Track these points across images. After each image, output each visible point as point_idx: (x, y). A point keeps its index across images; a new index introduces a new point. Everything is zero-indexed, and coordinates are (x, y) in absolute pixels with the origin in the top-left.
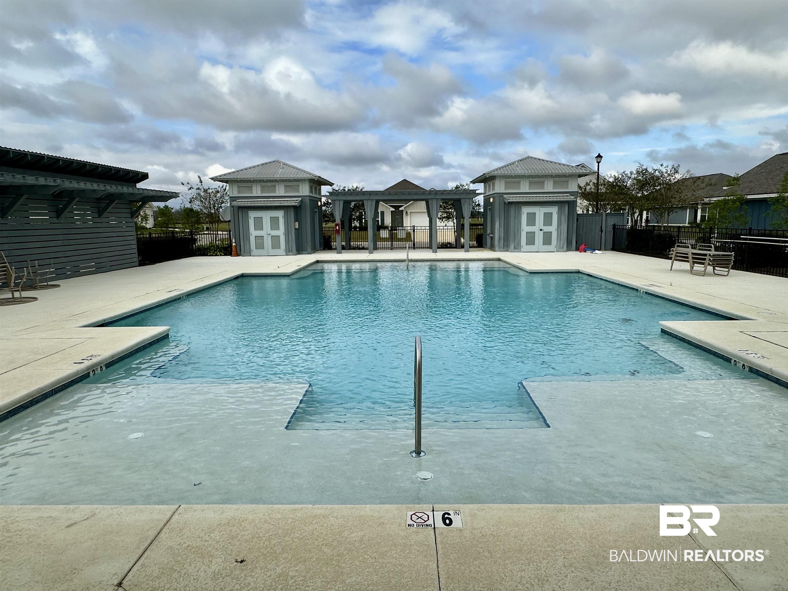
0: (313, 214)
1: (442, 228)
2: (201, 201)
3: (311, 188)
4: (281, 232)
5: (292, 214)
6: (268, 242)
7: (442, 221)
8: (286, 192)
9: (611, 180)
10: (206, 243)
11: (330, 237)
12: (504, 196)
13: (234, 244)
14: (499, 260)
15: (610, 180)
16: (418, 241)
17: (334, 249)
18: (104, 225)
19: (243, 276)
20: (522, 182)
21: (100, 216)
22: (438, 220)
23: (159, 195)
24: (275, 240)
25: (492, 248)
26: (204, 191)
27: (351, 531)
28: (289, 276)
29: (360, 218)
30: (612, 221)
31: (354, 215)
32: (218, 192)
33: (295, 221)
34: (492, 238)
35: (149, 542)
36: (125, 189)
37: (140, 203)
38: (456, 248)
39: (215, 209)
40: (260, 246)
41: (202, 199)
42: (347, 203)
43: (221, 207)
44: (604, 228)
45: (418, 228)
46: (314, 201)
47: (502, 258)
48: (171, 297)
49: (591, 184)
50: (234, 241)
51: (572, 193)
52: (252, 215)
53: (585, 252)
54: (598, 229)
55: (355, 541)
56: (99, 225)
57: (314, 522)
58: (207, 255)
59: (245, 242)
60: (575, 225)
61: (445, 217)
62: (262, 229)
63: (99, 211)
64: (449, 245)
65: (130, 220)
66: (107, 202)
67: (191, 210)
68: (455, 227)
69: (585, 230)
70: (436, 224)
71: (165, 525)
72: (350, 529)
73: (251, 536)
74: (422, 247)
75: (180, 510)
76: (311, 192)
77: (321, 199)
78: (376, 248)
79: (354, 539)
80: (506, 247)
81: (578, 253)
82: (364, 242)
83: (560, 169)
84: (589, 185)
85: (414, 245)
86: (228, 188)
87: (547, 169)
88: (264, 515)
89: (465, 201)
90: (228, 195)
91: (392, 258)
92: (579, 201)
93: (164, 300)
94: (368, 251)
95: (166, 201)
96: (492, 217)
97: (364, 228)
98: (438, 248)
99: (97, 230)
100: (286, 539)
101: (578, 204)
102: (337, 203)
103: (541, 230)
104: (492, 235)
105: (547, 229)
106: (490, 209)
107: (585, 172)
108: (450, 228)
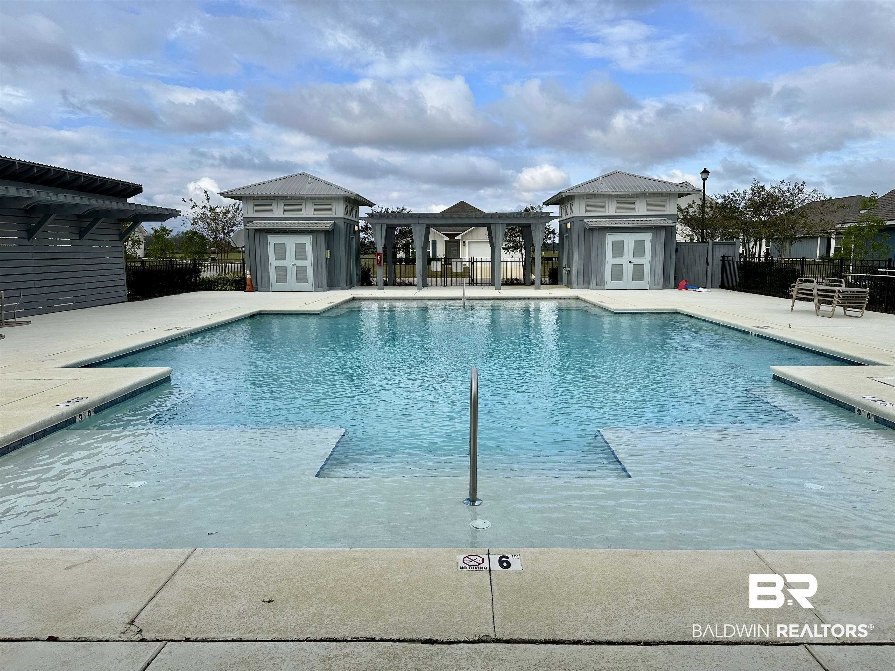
0: (349, 241)
1: (507, 260)
2: (207, 223)
3: (346, 208)
4: (308, 262)
5: (322, 239)
6: (292, 274)
7: (508, 251)
8: (315, 212)
9: (720, 201)
10: (212, 275)
11: (369, 270)
12: (585, 220)
13: (248, 276)
14: (577, 298)
15: (718, 202)
16: (478, 277)
17: (374, 285)
18: (85, 249)
19: (260, 314)
20: (607, 202)
21: (81, 238)
22: (502, 251)
23: (156, 212)
24: (301, 272)
25: (569, 285)
26: (210, 211)
27: (394, 573)
28: (318, 314)
29: (406, 247)
30: (720, 252)
31: (399, 243)
32: (228, 212)
33: (326, 249)
34: (569, 272)
35: (162, 583)
36: (114, 205)
37: (132, 223)
38: (524, 284)
39: (224, 233)
40: (282, 278)
41: (208, 220)
42: (390, 228)
43: (232, 231)
44: (710, 261)
45: (478, 260)
46: (350, 224)
47: (580, 296)
48: (171, 336)
49: (695, 205)
50: (248, 272)
51: (670, 217)
52: (273, 240)
53: (687, 290)
54: (703, 261)
55: (399, 583)
56: (79, 249)
57: (352, 564)
58: (214, 290)
59: (263, 273)
60: (674, 257)
61: (510, 247)
62: (285, 258)
63: (80, 231)
64: (515, 282)
65: (118, 243)
66: (91, 220)
67: (194, 233)
68: (524, 259)
69: (686, 263)
70: (500, 255)
71: (179, 568)
72: (394, 571)
73: (280, 578)
74: (483, 284)
75: (196, 553)
76: (346, 213)
77: (359, 222)
78: (425, 284)
79: (398, 581)
80: (586, 284)
81: (677, 291)
82: (411, 277)
83: (655, 186)
84: (692, 207)
85: (473, 280)
86: (241, 207)
87: (638, 186)
88: (294, 558)
89: (536, 226)
90: (242, 216)
91: (445, 296)
92: (679, 227)
93: (161, 340)
94: (416, 288)
95: (164, 221)
96: (569, 247)
97: (411, 261)
98: (502, 285)
99: (77, 255)
100: (320, 580)
101: (678, 231)
102: (378, 227)
103: (630, 262)
104: (569, 269)
105: (638, 261)
106: (566, 237)
107: (687, 190)
108: (518, 260)
